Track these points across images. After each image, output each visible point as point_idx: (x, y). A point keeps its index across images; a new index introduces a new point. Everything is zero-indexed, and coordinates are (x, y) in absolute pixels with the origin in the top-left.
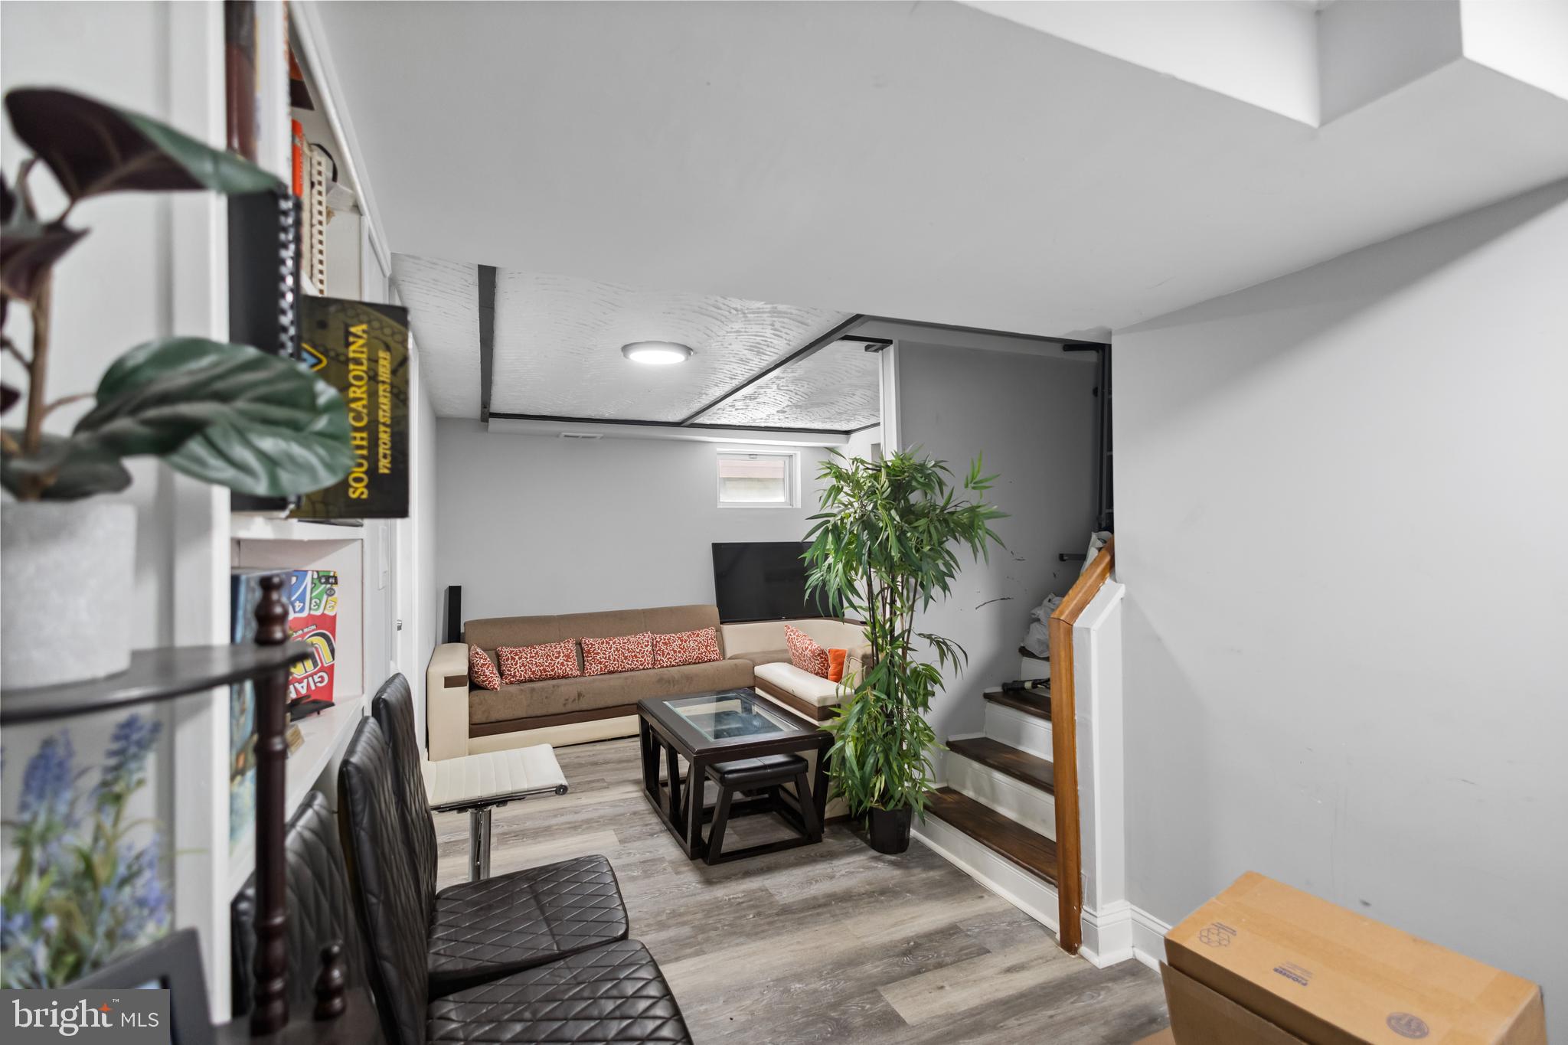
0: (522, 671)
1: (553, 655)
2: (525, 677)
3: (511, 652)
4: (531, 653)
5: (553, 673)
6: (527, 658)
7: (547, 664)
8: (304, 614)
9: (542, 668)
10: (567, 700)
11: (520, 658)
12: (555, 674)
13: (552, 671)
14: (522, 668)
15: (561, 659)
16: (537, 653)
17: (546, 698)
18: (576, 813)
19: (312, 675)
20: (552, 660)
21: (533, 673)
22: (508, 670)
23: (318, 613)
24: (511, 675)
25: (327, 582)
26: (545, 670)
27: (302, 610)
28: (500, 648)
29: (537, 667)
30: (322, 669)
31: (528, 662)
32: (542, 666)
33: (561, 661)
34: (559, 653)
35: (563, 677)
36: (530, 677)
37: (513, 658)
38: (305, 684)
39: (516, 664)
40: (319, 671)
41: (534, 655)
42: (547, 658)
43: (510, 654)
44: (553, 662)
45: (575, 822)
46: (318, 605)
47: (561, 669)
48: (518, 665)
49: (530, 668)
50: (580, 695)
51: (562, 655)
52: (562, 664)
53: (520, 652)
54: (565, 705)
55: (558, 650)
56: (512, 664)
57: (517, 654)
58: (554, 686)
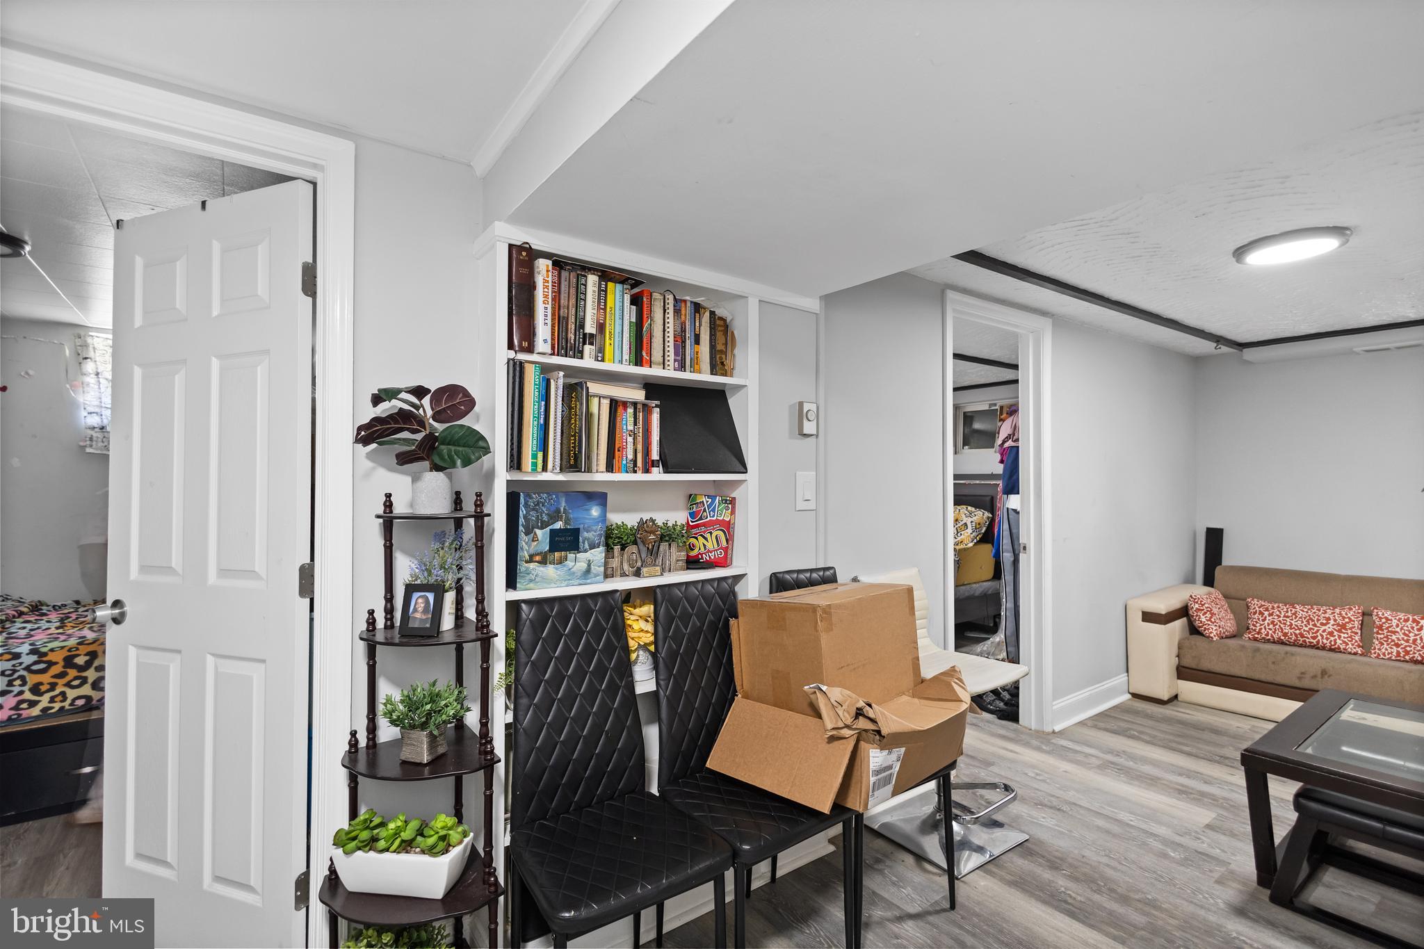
0: (1270, 629)
1: (1318, 620)
2: (1272, 636)
3: (1262, 606)
4: (1287, 612)
5: (1314, 641)
6: (1280, 617)
7: (1307, 629)
8: (715, 518)
9: (1298, 632)
10: (1302, 673)
11: (1270, 615)
12: (1318, 642)
13: (1314, 638)
14: (1271, 626)
15: (1329, 628)
16: (1295, 614)
17: (1274, 663)
18: (1206, 782)
19: (716, 550)
20: (1315, 625)
21: (1285, 635)
22: (1254, 625)
23: (721, 518)
24: (1255, 630)
25: (726, 503)
26: (1302, 636)
27: (714, 516)
28: (1249, 600)
29: (1291, 629)
30: (721, 548)
31: (1280, 621)
32: (1300, 629)
33: (1330, 630)
34: (1328, 619)
35: (1331, 650)
36: (1279, 638)
37: (1261, 613)
38: (713, 554)
39: (1264, 620)
40: (719, 549)
41: (1289, 614)
42: (1308, 621)
43: (1259, 607)
44: (1316, 629)
45: (1193, 789)
46: (721, 514)
47: (1327, 639)
48: (1266, 622)
49: (1282, 629)
50: (1324, 673)
51: (1332, 622)
52: (1331, 634)
53: (1273, 608)
54: (1300, 678)
55: (1327, 616)
56: (1259, 619)
57: (1267, 610)
58: (1287, 653)
